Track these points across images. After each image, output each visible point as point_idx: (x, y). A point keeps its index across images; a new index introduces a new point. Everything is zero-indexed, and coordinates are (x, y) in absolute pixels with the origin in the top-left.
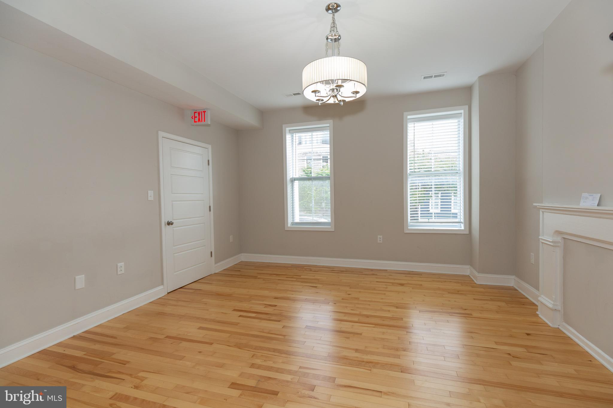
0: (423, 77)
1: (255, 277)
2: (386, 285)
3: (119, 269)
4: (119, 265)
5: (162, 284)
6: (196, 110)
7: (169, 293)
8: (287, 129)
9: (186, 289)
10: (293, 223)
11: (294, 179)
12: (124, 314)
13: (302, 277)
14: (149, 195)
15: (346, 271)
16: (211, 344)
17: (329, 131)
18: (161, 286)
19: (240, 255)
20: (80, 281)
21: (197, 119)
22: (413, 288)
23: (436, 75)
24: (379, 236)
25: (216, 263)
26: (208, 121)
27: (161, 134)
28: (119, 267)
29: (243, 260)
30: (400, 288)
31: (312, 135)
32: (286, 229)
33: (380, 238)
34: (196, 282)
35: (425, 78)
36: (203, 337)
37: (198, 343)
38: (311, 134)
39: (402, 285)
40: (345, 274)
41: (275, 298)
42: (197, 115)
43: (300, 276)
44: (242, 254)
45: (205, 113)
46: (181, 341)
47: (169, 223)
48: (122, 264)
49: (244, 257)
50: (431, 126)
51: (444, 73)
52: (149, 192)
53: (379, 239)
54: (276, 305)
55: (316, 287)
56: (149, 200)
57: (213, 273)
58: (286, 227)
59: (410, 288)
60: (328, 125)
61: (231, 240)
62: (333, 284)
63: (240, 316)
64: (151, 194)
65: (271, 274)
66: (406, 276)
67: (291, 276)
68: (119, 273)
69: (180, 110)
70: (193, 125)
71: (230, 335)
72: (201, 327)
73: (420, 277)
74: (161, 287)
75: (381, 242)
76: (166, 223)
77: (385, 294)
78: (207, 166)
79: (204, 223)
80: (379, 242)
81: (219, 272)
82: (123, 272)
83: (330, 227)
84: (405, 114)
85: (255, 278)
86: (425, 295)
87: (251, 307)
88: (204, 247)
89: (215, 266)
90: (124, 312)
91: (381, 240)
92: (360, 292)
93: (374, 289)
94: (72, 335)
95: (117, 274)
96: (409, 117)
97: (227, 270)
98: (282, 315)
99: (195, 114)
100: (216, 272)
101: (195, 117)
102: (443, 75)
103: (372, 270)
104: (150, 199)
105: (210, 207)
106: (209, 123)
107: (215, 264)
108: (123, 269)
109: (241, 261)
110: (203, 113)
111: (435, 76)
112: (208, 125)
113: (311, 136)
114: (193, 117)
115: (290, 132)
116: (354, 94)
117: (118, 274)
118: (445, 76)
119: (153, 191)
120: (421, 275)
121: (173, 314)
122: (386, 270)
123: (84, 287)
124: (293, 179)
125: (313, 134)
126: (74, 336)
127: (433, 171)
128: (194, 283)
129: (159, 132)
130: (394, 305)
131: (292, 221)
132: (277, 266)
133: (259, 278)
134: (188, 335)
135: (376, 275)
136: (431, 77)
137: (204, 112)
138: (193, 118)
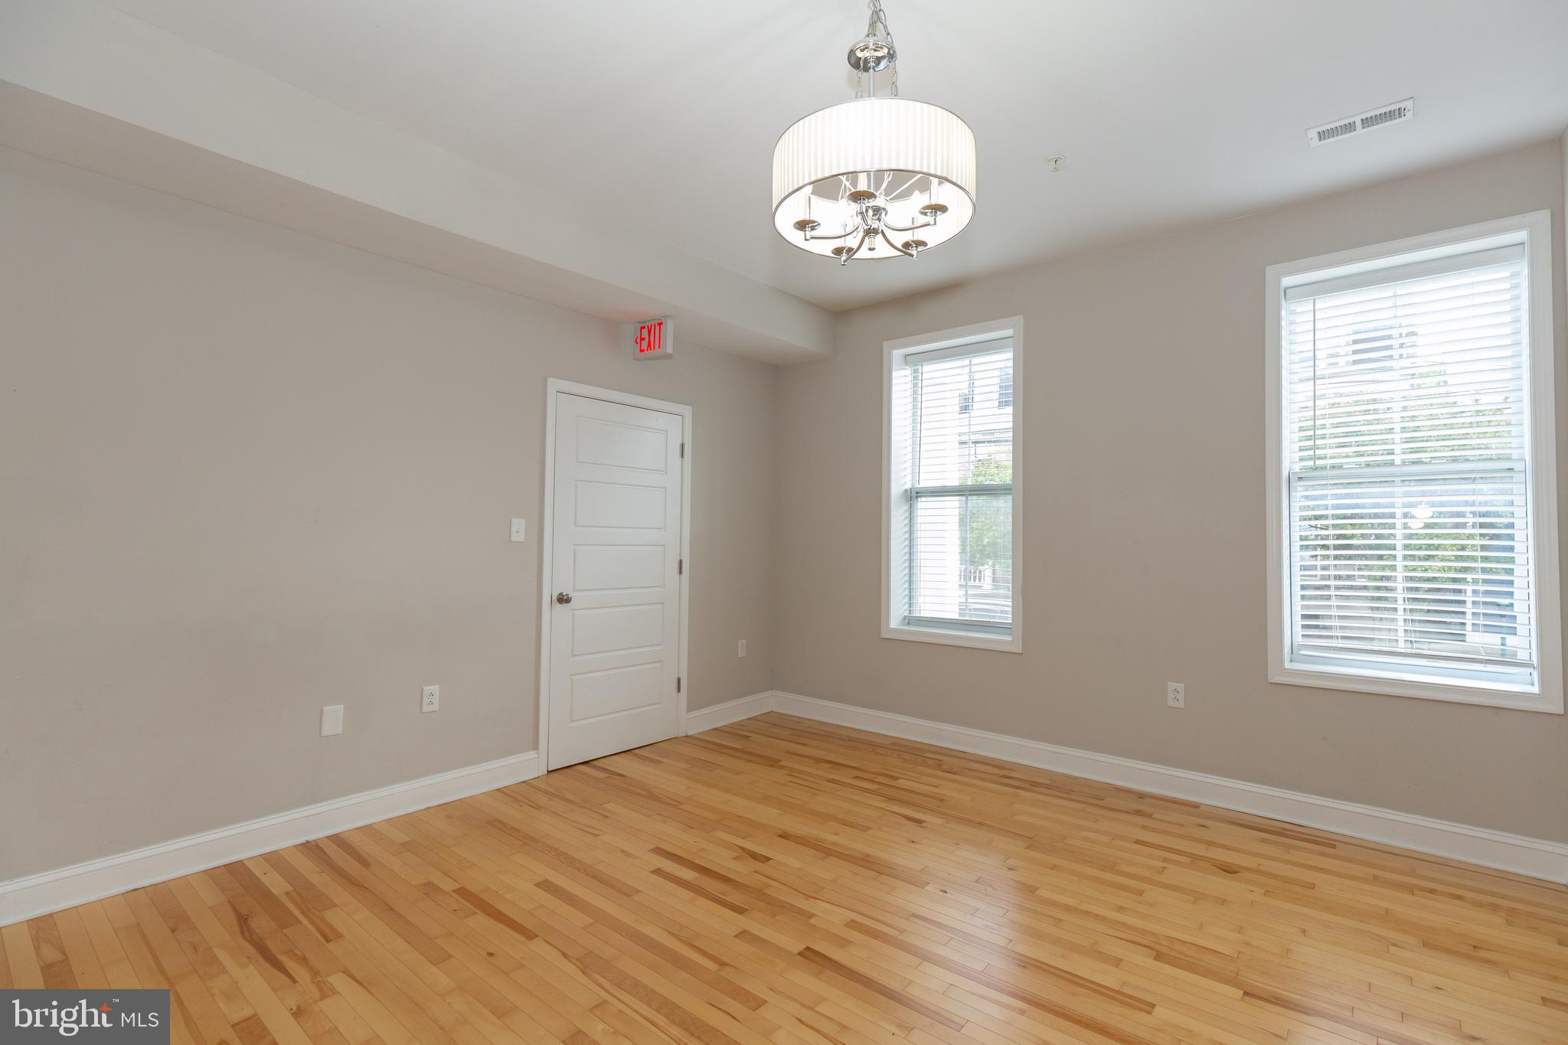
0: (1313, 134)
1: (773, 763)
2: (1165, 860)
3: (426, 700)
4: (427, 689)
5: (536, 747)
6: (645, 322)
7: (552, 771)
8: (897, 354)
9: (595, 767)
10: (909, 620)
11: (917, 493)
12: (429, 808)
13: (901, 783)
14: (514, 528)
15: (1047, 787)
16: (530, 936)
17: (1012, 349)
18: (531, 752)
19: (769, 693)
20: (334, 719)
21: (645, 344)
22: (1267, 893)
23: (1368, 115)
24: (1172, 685)
25: (690, 709)
26: (669, 346)
27: (554, 384)
28: (426, 694)
29: (774, 710)
30: (1218, 884)
31: (970, 364)
32: (884, 635)
33: (1176, 692)
34: (628, 753)
35: (1322, 136)
36: (529, 912)
37: (508, 925)
38: (966, 362)
39: (1229, 870)
40: (1042, 794)
41: (780, 836)
42: (645, 333)
43: (897, 778)
44: (774, 692)
45: (662, 327)
46: (475, 910)
47: (563, 599)
48: (435, 689)
49: (775, 702)
50: (1390, 303)
51: (1402, 105)
52: (515, 521)
53: (1171, 695)
54: (769, 859)
55: (919, 822)
56: (512, 540)
57: (682, 734)
58: (883, 630)
59: (1253, 888)
60: (1009, 332)
61: (742, 652)
62: (980, 823)
63: (658, 872)
64: (519, 529)
65: (819, 761)
66: (1263, 840)
67: (869, 776)
68: (426, 708)
69: (608, 325)
70: (638, 360)
71: (591, 921)
72: (546, 881)
73: (1323, 854)
74: (532, 754)
75: (1181, 704)
76: (555, 597)
77: (1141, 893)
78: (680, 459)
79: (663, 603)
80: (1171, 703)
81: (698, 733)
82: (436, 707)
83: (1009, 638)
84: (1270, 271)
85: (772, 766)
86: (1304, 931)
87: (703, 849)
88: (658, 665)
89: (689, 717)
90: (431, 804)
91: (1181, 697)
92: (1054, 867)
93: (1111, 868)
94: (302, 840)
95: (421, 713)
96: (1287, 281)
97: (722, 731)
98: (764, 894)
99: (643, 330)
100: (690, 733)
101: (642, 339)
102: (1400, 113)
103: (1141, 796)
104: (514, 538)
105: (681, 562)
106: (669, 349)
107: (688, 712)
108: (436, 700)
109: (769, 710)
110: (657, 328)
111: (1367, 122)
112: (669, 356)
113: (968, 368)
114: (638, 341)
115: (906, 362)
116: (925, 214)
117: (424, 711)
118: (1409, 115)
119: (524, 520)
120: (1334, 847)
121: (517, 830)
122: (1196, 806)
123: (340, 731)
124: (914, 494)
125: (975, 360)
126: (308, 842)
127: (1398, 462)
128: (623, 755)
129: (550, 380)
130: (1152, 945)
131: (906, 614)
132: (850, 739)
133: (782, 767)
134: (505, 896)
135: (1149, 816)
136: (1350, 127)
137: (660, 324)
138: (637, 343)
